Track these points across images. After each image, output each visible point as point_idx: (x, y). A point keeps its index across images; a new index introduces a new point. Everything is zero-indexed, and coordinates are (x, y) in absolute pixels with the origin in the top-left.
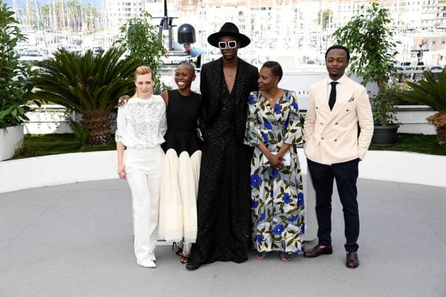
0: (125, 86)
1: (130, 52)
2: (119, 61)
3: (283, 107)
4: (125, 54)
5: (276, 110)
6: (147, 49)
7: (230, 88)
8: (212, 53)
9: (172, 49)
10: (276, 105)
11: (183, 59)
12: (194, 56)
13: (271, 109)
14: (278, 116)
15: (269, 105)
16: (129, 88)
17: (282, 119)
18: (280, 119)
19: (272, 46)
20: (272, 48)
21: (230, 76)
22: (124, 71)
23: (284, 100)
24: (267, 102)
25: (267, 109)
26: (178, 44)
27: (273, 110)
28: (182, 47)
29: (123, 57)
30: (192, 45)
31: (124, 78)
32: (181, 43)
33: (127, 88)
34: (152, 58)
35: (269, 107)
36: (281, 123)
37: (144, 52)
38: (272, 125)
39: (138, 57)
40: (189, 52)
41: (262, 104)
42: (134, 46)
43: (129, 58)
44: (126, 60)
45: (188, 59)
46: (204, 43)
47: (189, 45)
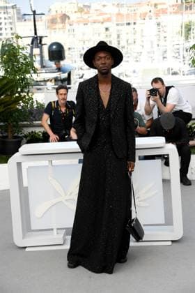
1: (4, 72)
6: (20, 69)
7: (105, 103)
9: (43, 67)
12: (64, 72)
16: (4, 107)
19: (138, 59)
20: (137, 61)
21: (105, 92)
26: (49, 61)
28: (53, 65)
30: (62, 62)
32: (51, 61)
33: (3, 105)
34: (24, 78)
37: (17, 71)
39: (11, 77)
40: (59, 69)
42: (7, 67)
43: (3, 78)
45: (59, 76)
46: (74, 59)
47: (59, 62)
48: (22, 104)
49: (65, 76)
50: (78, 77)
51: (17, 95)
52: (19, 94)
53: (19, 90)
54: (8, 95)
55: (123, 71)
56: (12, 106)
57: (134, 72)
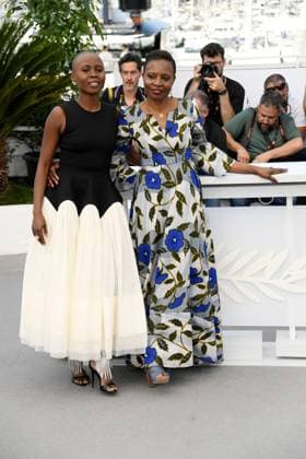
0: (32, 90)
1: (38, 28)
2: (19, 46)
3: (180, 126)
4: (30, 32)
5: (168, 131)
6: (69, 24)
8: (181, 29)
9: (109, 22)
10: (168, 122)
11: (129, 40)
12: (148, 35)
13: (160, 130)
14: (173, 141)
15: (156, 124)
16: (39, 96)
17: (181, 145)
18: (177, 145)
19: (293, 11)
20: (292, 14)
22: (30, 64)
23: (180, 114)
24: (153, 120)
25: (154, 132)
26: (120, 11)
27: (164, 131)
28: (126, 18)
29: (26, 39)
30: (145, 15)
31: (30, 76)
32: (124, 10)
33: (36, 93)
34: (77, 41)
35: (156, 128)
36: (180, 153)
37: (62, 28)
38: (165, 157)
39: (52, 40)
40: (139, 28)
41: (143, 124)
42: (45, 18)
43: (37, 40)
44: (32, 44)
45: (137, 41)
46: (166, 9)
47: (139, 13)
48: (70, 93)
49: (149, 41)
50: (174, 44)
51: (63, 74)
52: (66, 72)
53: (66, 64)
54: (46, 74)
55: (263, 34)
56: (53, 95)
57: (285, 36)
